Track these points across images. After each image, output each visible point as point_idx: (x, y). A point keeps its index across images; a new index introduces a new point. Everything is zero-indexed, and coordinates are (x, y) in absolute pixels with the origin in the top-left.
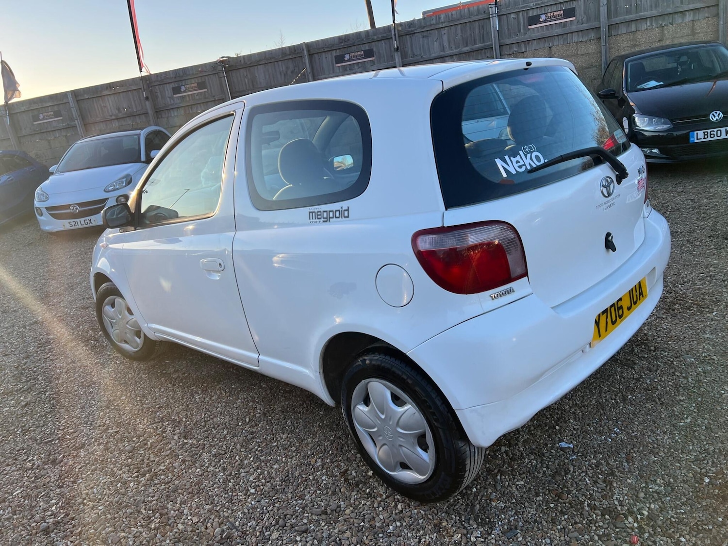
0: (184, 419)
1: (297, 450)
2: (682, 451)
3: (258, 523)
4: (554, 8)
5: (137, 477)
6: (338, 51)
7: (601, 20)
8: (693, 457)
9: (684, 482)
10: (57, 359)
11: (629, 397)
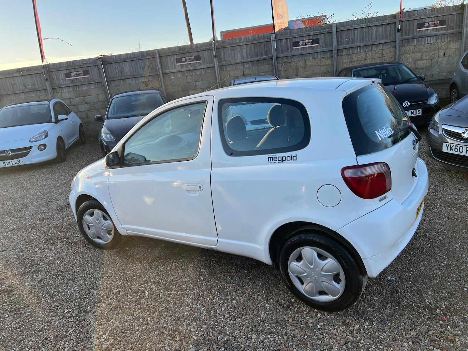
0: (161, 281)
1: (242, 292)
2: (448, 277)
3: (240, 331)
4: (307, 38)
5: (149, 314)
6: (178, 55)
7: (333, 47)
8: (454, 280)
9: (456, 291)
10: (44, 251)
11: (412, 253)
